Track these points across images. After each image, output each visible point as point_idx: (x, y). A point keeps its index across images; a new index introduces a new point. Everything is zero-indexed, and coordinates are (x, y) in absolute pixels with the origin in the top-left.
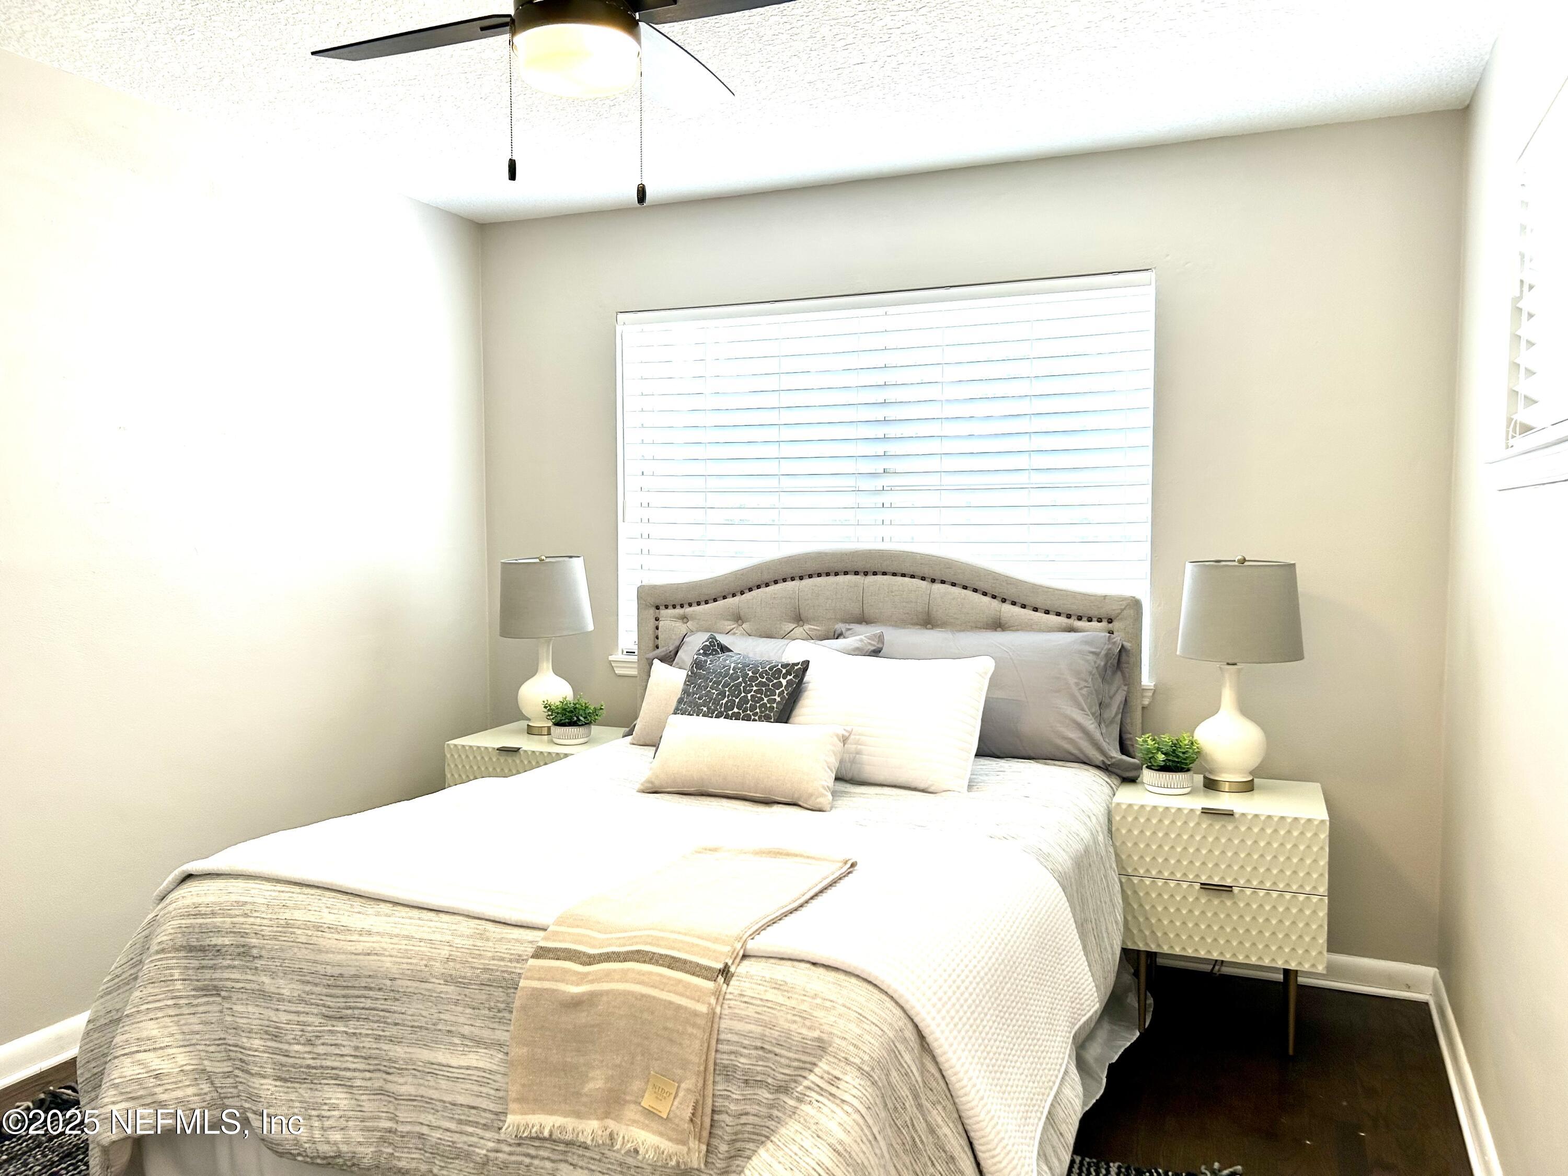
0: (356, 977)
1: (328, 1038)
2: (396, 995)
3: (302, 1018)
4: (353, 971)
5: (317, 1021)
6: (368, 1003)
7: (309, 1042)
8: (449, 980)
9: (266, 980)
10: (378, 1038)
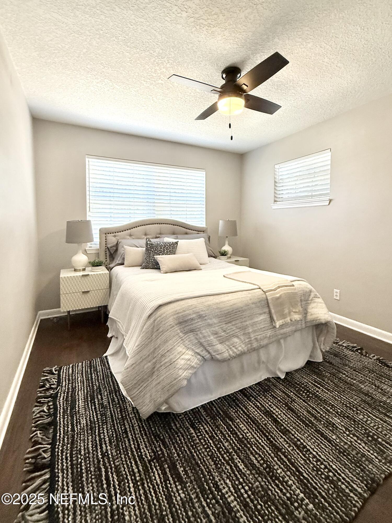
0: (233, 311)
1: (229, 328)
2: (243, 311)
3: (221, 326)
4: (232, 310)
5: (224, 325)
6: (237, 316)
7: (225, 331)
8: (253, 303)
9: (209, 321)
10: (241, 322)
